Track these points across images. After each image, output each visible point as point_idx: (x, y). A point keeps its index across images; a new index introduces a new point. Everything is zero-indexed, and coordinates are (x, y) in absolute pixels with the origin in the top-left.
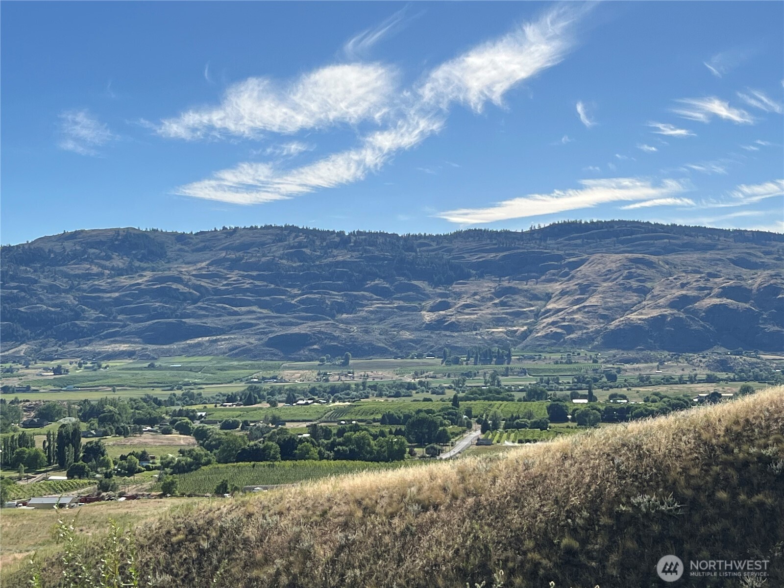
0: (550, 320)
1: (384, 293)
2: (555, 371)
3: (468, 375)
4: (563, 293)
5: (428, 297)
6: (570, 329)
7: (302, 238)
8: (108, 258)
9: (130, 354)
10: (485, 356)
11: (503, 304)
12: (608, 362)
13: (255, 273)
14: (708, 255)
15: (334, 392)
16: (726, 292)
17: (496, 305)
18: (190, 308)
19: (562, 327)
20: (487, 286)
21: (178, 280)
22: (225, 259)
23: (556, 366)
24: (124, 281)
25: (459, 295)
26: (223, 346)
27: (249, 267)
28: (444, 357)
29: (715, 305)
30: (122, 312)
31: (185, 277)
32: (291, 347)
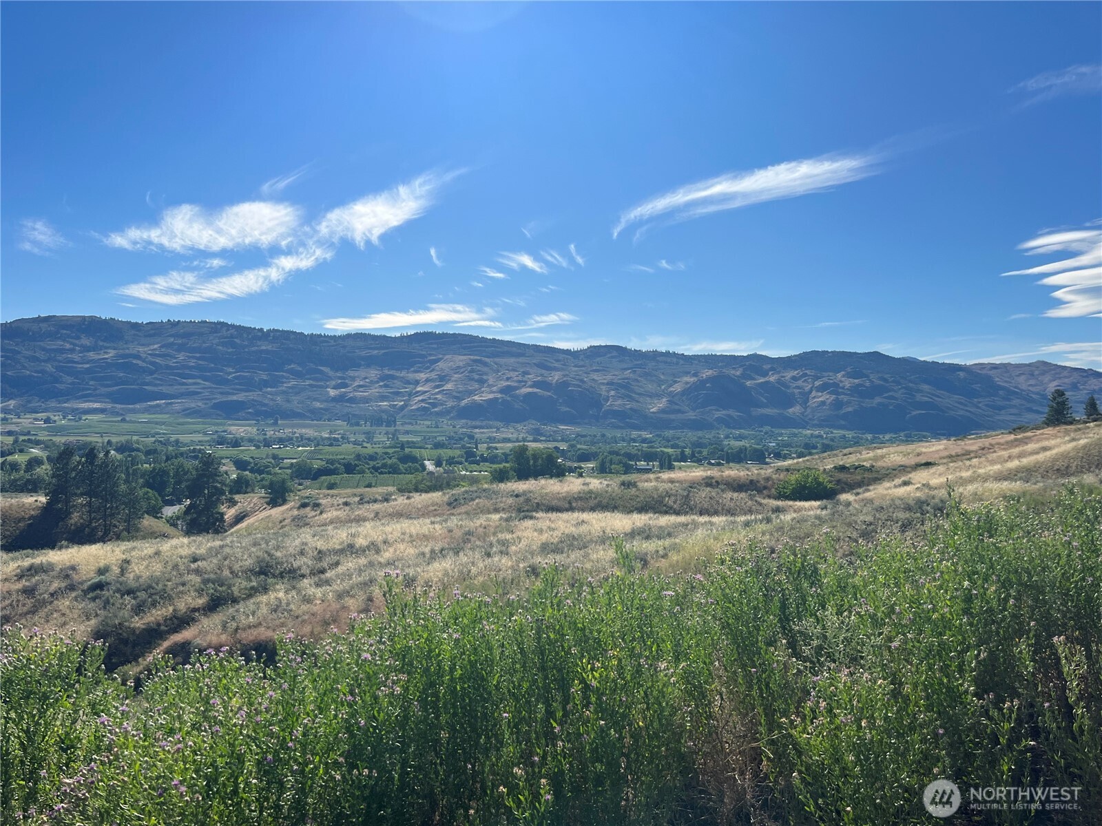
0: (420, 398)
1: (298, 375)
2: (428, 432)
4: (427, 381)
5: (329, 378)
6: (434, 405)
7: (232, 331)
8: (78, 338)
9: (102, 411)
11: (386, 386)
12: (463, 427)
13: (198, 355)
14: (521, 360)
16: (535, 385)
17: (381, 386)
18: (148, 379)
19: (429, 403)
20: (373, 373)
21: (137, 357)
22: (172, 344)
23: (428, 429)
24: (92, 355)
25: (353, 379)
26: (177, 407)
27: (193, 350)
28: (348, 420)
29: (529, 393)
30: (93, 379)
31: (144, 356)
32: (231, 410)
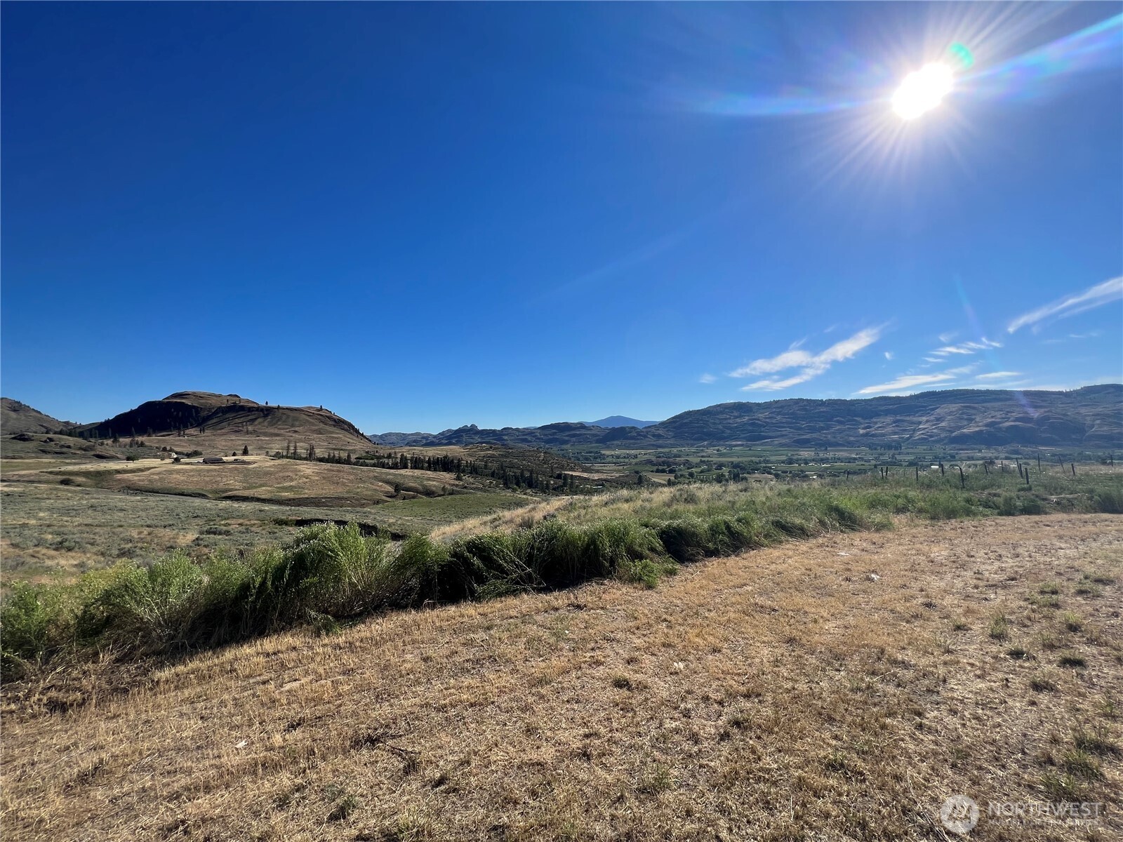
0: (921, 432)
1: (840, 422)
3: (881, 454)
4: (927, 421)
5: (861, 424)
6: (931, 436)
7: (805, 403)
8: (733, 412)
9: (742, 445)
10: (889, 447)
11: (897, 426)
13: (787, 416)
15: (823, 461)
18: (763, 429)
20: (889, 419)
21: (758, 420)
22: (775, 412)
24: (738, 420)
25: (876, 423)
26: (776, 442)
27: (785, 414)
28: (870, 448)
30: (738, 431)
31: (761, 418)
32: (803, 443)
